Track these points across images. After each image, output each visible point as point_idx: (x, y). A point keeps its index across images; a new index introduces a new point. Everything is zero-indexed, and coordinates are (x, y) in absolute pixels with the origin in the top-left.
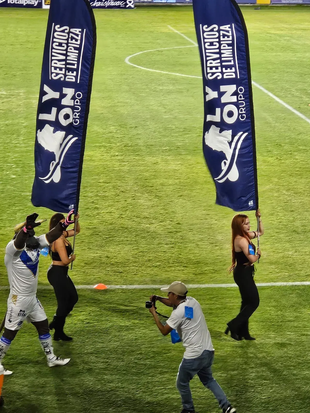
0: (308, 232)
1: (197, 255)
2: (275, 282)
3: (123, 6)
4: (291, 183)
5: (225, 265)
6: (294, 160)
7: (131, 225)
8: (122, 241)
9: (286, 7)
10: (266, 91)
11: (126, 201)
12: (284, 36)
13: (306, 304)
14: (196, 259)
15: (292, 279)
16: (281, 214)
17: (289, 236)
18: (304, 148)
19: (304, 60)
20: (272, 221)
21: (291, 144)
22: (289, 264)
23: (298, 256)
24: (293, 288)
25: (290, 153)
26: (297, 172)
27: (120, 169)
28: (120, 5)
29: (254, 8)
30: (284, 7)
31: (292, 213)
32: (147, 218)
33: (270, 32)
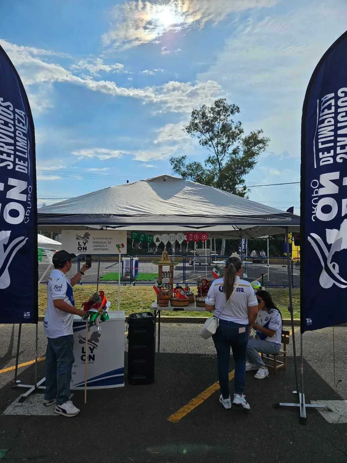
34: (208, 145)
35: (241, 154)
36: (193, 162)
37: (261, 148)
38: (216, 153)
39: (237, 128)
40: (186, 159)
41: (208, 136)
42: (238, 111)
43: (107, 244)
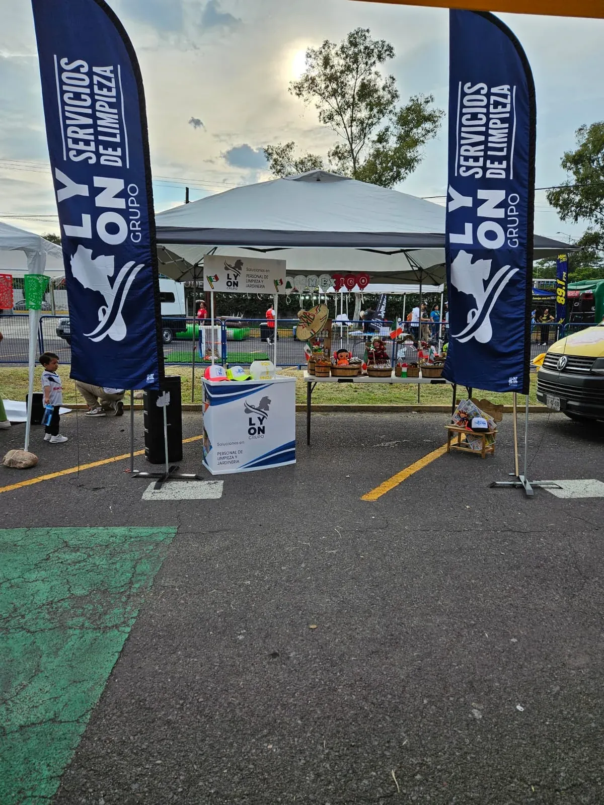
34: (334, 123)
35: (392, 143)
36: (306, 156)
37: (429, 132)
38: (349, 139)
39: (387, 89)
40: (295, 148)
41: (334, 103)
42: (391, 56)
43: (263, 279)
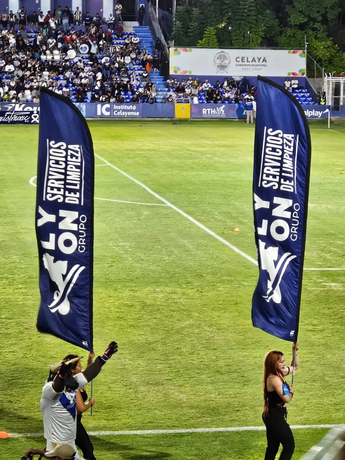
0: (233, 372)
1: (110, 398)
2: (196, 428)
3: (28, 121)
4: (214, 318)
5: (140, 410)
6: (218, 293)
7: (36, 366)
8: (27, 383)
9: (208, 121)
10: (185, 215)
11: (30, 338)
12: (206, 154)
13: (231, 452)
14: (108, 403)
15: (215, 424)
16: (202, 353)
17: (211, 377)
18: (229, 278)
19: (229, 179)
20: (192, 360)
21: (214, 274)
22: (211, 408)
23: (222, 400)
24: (216, 435)
25: (212, 284)
26: (220, 306)
27: (24, 304)
28: (24, 120)
29: (172, 123)
30: (204, 121)
31: (215, 351)
32: (53, 357)
33: (191, 149)
